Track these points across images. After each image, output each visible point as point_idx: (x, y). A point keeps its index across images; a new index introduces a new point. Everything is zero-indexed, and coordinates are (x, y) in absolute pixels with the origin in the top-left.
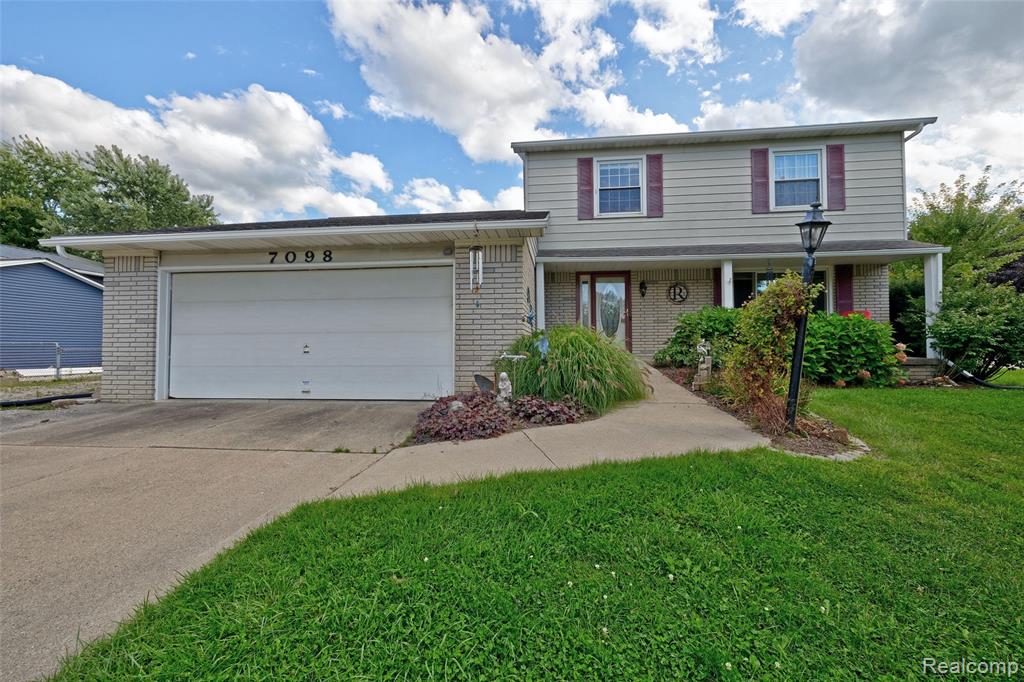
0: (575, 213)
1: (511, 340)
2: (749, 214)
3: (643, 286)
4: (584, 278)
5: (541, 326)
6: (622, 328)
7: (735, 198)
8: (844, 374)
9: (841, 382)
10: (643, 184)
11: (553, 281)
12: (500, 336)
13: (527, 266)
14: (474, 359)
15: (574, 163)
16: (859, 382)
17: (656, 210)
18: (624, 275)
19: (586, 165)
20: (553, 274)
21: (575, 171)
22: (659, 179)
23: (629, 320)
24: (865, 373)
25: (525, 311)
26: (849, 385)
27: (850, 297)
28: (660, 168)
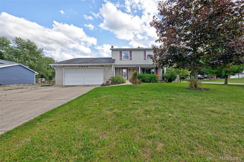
0: (119, 59)
1: (111, 77)
2: (143, 60)
3: (129, 70)
4: (121, 69)
5: (114, 75)
6: (126, 76)
7: (142, 58)
8: (152, 81)
9: (151, 82)
10: (129, 55)
11: (116, 69)
12: (109, 77)
13: (112, 67)
14: (106, 79)
15: (119, 52)
16: (153, 82)
17: (131, 59)
18: (127, 68)
19: (121, 52)
20: (116, 68)
21: (119, 53)
22: (131, 55)
23: (127, 75)
24: (154, 81)
25: (112, 74)
26: (152, 82)
27: (157, 72)
28: (131, 53)
